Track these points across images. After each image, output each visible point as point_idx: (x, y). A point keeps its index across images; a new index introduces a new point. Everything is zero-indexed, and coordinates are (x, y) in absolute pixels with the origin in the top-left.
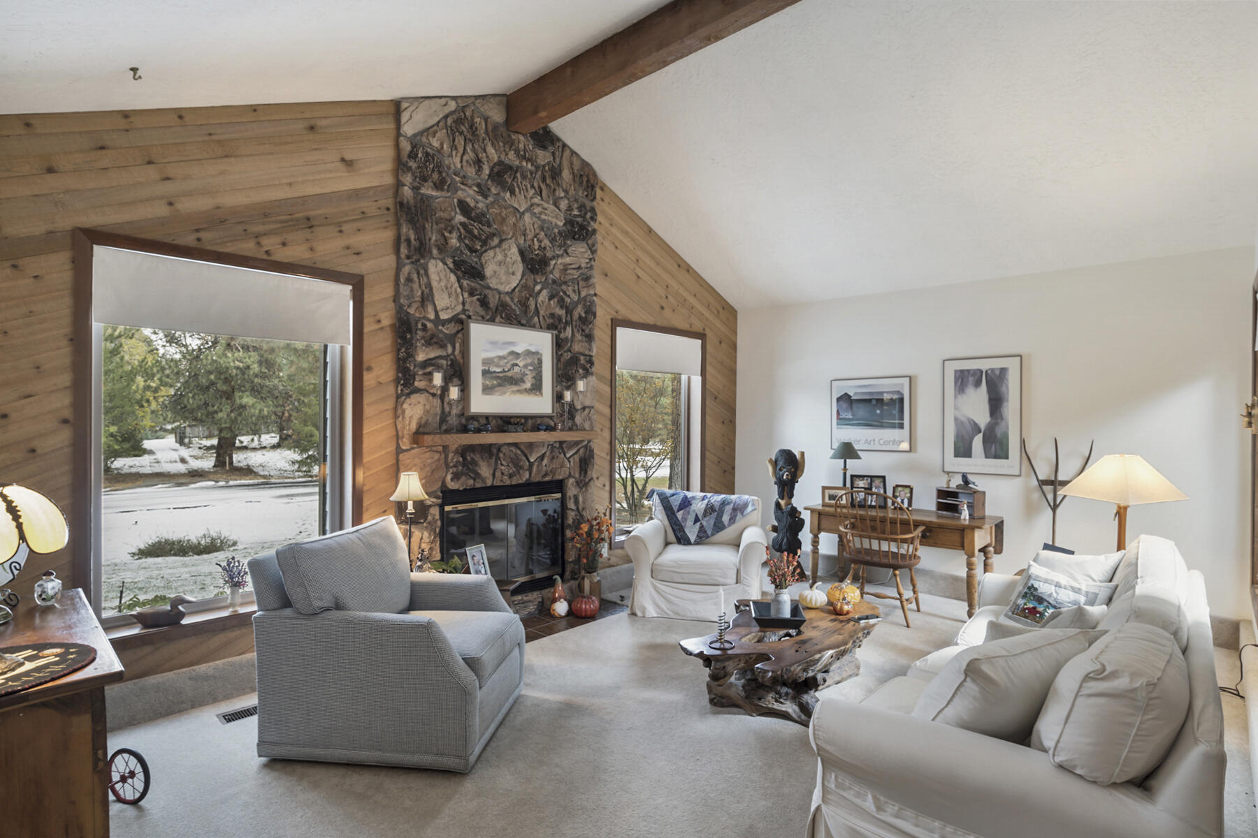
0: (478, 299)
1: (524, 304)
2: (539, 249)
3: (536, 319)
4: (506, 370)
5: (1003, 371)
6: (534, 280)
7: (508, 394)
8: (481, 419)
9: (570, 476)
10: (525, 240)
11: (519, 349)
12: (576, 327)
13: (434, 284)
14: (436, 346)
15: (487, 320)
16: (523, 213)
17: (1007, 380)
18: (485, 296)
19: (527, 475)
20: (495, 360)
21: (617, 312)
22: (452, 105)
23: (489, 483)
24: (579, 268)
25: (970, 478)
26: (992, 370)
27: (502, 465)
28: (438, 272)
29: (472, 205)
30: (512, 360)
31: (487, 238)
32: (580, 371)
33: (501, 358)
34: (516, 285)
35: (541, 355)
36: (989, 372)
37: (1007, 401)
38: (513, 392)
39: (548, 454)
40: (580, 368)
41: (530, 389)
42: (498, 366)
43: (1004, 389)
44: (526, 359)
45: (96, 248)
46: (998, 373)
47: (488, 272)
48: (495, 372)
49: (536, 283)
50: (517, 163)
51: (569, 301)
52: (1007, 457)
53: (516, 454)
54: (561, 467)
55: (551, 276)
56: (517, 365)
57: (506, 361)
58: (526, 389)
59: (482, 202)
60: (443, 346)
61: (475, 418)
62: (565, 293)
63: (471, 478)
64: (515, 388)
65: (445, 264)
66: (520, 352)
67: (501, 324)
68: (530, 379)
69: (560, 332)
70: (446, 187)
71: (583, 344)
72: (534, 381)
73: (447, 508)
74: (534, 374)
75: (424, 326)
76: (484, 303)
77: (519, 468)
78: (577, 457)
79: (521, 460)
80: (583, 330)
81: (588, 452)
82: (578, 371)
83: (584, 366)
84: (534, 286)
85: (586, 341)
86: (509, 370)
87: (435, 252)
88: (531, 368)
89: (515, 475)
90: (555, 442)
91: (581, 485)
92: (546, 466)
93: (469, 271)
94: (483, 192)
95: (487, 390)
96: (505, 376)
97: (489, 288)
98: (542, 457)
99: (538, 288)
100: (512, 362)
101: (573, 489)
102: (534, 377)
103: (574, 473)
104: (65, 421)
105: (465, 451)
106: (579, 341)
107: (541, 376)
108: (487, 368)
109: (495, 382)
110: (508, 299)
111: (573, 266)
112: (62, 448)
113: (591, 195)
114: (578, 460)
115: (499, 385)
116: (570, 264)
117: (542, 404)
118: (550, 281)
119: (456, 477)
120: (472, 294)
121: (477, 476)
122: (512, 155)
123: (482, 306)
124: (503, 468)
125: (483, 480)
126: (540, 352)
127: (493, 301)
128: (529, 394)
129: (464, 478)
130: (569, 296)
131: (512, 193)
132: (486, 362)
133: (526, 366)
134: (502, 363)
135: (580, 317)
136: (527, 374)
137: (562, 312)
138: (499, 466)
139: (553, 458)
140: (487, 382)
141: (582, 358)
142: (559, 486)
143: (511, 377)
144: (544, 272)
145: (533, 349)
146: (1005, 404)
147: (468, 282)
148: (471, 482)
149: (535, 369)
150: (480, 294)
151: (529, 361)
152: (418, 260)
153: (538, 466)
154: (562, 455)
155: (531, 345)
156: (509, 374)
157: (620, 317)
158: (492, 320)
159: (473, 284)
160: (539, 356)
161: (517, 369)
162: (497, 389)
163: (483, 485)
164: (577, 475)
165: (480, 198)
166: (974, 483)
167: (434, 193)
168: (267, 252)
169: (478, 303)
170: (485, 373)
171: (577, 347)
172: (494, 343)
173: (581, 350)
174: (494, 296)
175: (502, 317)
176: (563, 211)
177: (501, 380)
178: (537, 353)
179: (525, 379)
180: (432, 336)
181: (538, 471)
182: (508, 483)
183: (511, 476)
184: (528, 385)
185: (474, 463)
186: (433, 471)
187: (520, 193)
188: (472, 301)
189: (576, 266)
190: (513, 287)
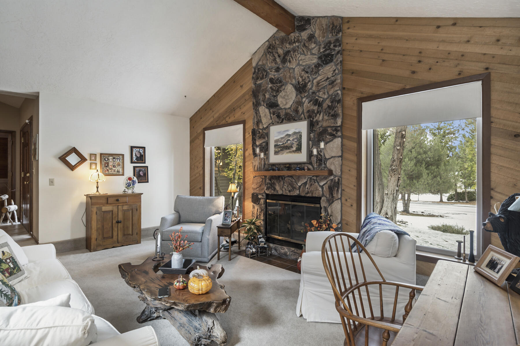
0: (276, 116)
1: (297, 111)
2: (303, 81)
3: (303, 115)
4: (284, 143)
6: (301, 97)
7: (285, 154)
8: (277, 165)
9: (323, 195)
10: (295, 80)
11: (290, 133)
12: (325, 112)
13: (261, 115)
14: (262, 138)
16: (295, 68)
18: (279, 113)
19: (298, 192)
20: (280, 140)
21: (362, 93)
23: (280, 192)
24: (328, 78)
27: (285, 185)
28: (263, 110)
29: (274, 78)
30: (287, 138)
31: (278, 89)
32: (327, 136)
33: (282, 138)
34: (292, 103)
35: (301, 133)
38: (287, 153)
39: (308, 182)
40: (328, 135)
41: (295, 150)
42: (281, 142)
44: (294, 136)
45: (205, 132)
47: (279, 103)
48: (280, 145)
49: (302, 98)
50: (292, 47)
51: (322, 99)
53: (292, 181)
54: (316, 190)
55: (311, 91)
56: (289, 140)
57: (284, 139)
58: (293, 151)
59: (276, 74)
60: (264, 138)
61: (273, 165)
62: (319, 97)
63: (273, 190)
64: (288, 151)
65: (264, 106)
66: (291, 134)
67: (286, 123)
68: (295, 146)
69: (313, 119)
70: (265, 77)
71: (329, 121)
72: (297, 146)
73: (267, 201)
74: (297, 143)
75: (259, 132)
76: (278, 116)
77: (294, 188)
78: (327, 186)
79: (294, 184)
80: (330, 113)
81: (333, 183)
82: (326, 137)
83: (332, 133)
84: (302, 100)
85: (332, 119)
86: (286, 143)
87: (262, 103)
88: (296, 140)
89: (292, 191)
90: (313, 176)
91: (331, 202)
92: (307, 188)
93: (272, 105)
94: (278, 70)
95: (276, 153)
96: (284, 146)
97: (281, 109)
98: (305, 184)
99: (304, 100)
100: (287, 139)
101: (324, 203)
102: (298, 145)
103: (326, 195)
105: (272, 178)
106: (327, 120)
107: (301, 143)
108: (276, 144)
109: (279, 149)
110: (289, 111)
111: (323, 80)
113: (334, 33)
114: (327, 187)
115: (281, 150)
116: (321, 80)
117: (301, 157)
118: (311, 94)
119: (268, 189)
120: (274, 114)
121: (275, 189)
122: (288, 46)
123: (278, 118)
124: (285, 187)
125: (277, 191)
126: (301, 131)
128: (295, 153)
129: (270, 190)
130: (321, 97)
131: (290, 62)
132: (276, 141)
133: (293, 140)
134: (282, 140)
135: (329, 106)
136: (294, 144)
137: (316, 108)
138: (284, 186)
139: (311, 185)
140: (276, 150)
141: (329, 129)
142: (317, 200)
143: (287, 146)
144: (305, 91)
145: (297, 131)
147: (272, 110)
148: (273, 191)
149: (298, 140)
150: (277, 113)
151: (295, 137)
152: (256, 109)
153: (303, 189)
154: (317, 184)
155: (296, 129)
156: (286, 145)
158: (282, 122)
159: (274, 110)
160: (300, 134)
161: (289, 142)
162: (280, 152)
163: (277, 194)
164: (328, 196)
165: (276, 73)
167: (261, 82)
169: (276, 117)
170: (275, 146)
171: (325, 124)
172: (279, 133)
173: (329, 125)
174: (282, 112)
175: (286, 120)
176: (316, 53)
177: (281, 148)
178: (299, 132)
179: (293, 146)
180: (262, 135)
181: (303, 191)
182: (289, 194)
183: (290, 191)
184: (294, 149)
185: (274, 184)
186: (260, 186)
187: (293, 60)
188: (274, 117)
189: (326, 78)
190: (291, 105)
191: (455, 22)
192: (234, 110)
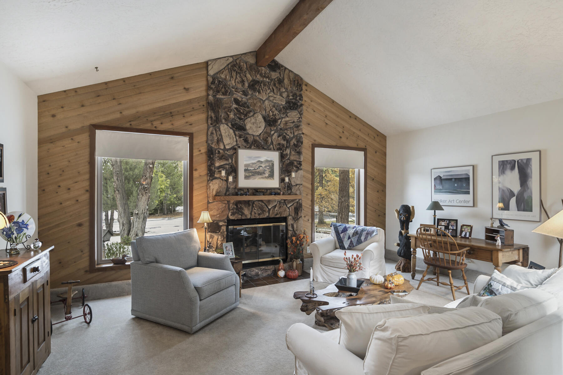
0: (243, 139)
1: (266, 140)
2: (272, 115)
3: (272, 146)
4: (256, 169)
5: (529, 160)
6: (270, 129)
7: (257, 179)
8: (244, 190)
9: (289, 215)
10: (266, 112)
11: (262, 160)
12: (292, 148)
13: (223, 134)
14: (224, 160)
15: (248, 148)
16: (265, 101)
17: (531, 166)
18: (247, 138)
19: (268, 214)
20: (251, 165)
21: (315, 141)
22: (231, 59)
23: (249, 217)
24: (294, 122)
25: (504, 221)
26: (522, 160)
27: (255, 209)
28: (225, 130)
29: (240, 100)
30: (259, 164)
31: (247, 113)
32: (294, 168)
33: (253, 164)
34: (261, 132)
35: (273, 162)
36: (520, 161)
37: (531, 178)
38: (259, 178)
39: (278, 205)
40: (294, 167)
41: (268, 177)
42: (252, 167)
43: (529, 171)
44: (266, 164)
45: (96, 131)
46: (525, 161)
47: (248, 127)
48: (250, 170)
49: (271, 130)
50: (262, 79)
51: (289, 137)
52: (531, 211)
53: (262, 205)
54: (285, 211)
55: (279, 127)
56: (261, 166)
57: (256, 165)
58: (266, 177)
59: (244, 98)
60: (227, 160)
61: (241, 189)
62: (286, 134)
63: (240, 214)
64: (260, 176)
65: (228, 125)
66: (263, 160)
67: (254, 149)
68: (268, 172)
69: (283, 151)
70: (228, 94)
71: (296, 156)
72: (270, 173)
73: (230, 227)
74: (270, 170)
75: (219, 152)
76: (246, 141)
77: (263, 211)
78: (293, 207)
79: (264, 208)
80: (296, 150)
81: (298, 205)
82: (293, 168)
83: (297, 166)
84: (271, 132)
85: (298, 155)
86: (257, 169)
87: (223, 121)
88: (268, 168)
89: (262, 214)
90: (281, 200)
91: (295, 220)
92: (277, 210)
93: (239, 128)
94: (245, 93)
95: (246, 177)
96: (255, 171)
97: (249, 134)
98: (275, 206)
99: (273, 132)
100: (259, 165)
101: (291, 221)
102: (270, 172)
103: (292, 214)
104: (87, 191)
105: (237, 203)
106: (294, 155)
107: (274, 171)
108: (247, 168)
109: (251, 174)
110: (258, 138)
111: (290, 122)
112: (86, 200)
113: (299, 89)
114: (293, 208)
115: (253, 175)
116: (289, 121)
117: (274, 183)
118: (279, 129)
119: (233, 214)
120: (240, 137)
121: (243, 214)
122: (258, 76)
123: (245, 142)
124: (255, 211)
125: (246, 216)
126: (273, 160)
127: (250, 139)
128: (267, 179)
129: (236, 215)
130: (288, 135)
131: (259, 92)
132: (246, 166)
133: (266, 167)
134: (254, 166)
135: (294, 144)
136: (266, 170)
137: (285, 143)
138: (254, 210)
139: (280, 207)
140: (247, 174)
141: (295, 162)
142: (285, 219)
143: (258, 172)
144: (275, 125)
145: (269, 159)
146: (530, 179)
148: (240, 216)
149: (270, 168)
150: (244, 137)
151: (267, 164)
152: (216, 125)
153: (273, 211)
154: (285, 206)
155: (268, 157)
156: (257, 170)
157: (317, 143)
158: (250, 148)
159: (240, 133)
160: (272, 162)
161: (261, 168)
162: (251, 177)
163: (246, 218)
164: (293, 215)
165: (243, 96)
166: (507, 225)
167: (223, 97)
168: (155, 127)
169: (243, 141)
170: (246, 170)
171: (292, 158)
172: (250, 158)
173: (295, 159)
174: (251, 137)
175: (254, 146)
176: (285, 97)
177: (253, 173)
178: (271, 161)
179: (265, 172)
180: (223, 156)
181: (273, 213)
182: (258, 217)
183: (259, 214)
184: (267, 175)
185: (241, 208)
186: (222, 212)
187: (263, 92)
188: (240, 140)
189: (292, 121)
190: (260, 133)
191: (356, 118)
192: (171, 115)
